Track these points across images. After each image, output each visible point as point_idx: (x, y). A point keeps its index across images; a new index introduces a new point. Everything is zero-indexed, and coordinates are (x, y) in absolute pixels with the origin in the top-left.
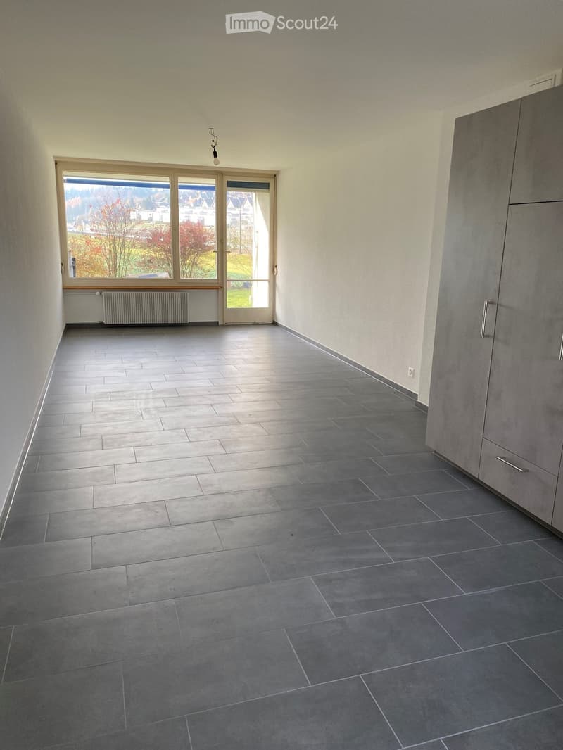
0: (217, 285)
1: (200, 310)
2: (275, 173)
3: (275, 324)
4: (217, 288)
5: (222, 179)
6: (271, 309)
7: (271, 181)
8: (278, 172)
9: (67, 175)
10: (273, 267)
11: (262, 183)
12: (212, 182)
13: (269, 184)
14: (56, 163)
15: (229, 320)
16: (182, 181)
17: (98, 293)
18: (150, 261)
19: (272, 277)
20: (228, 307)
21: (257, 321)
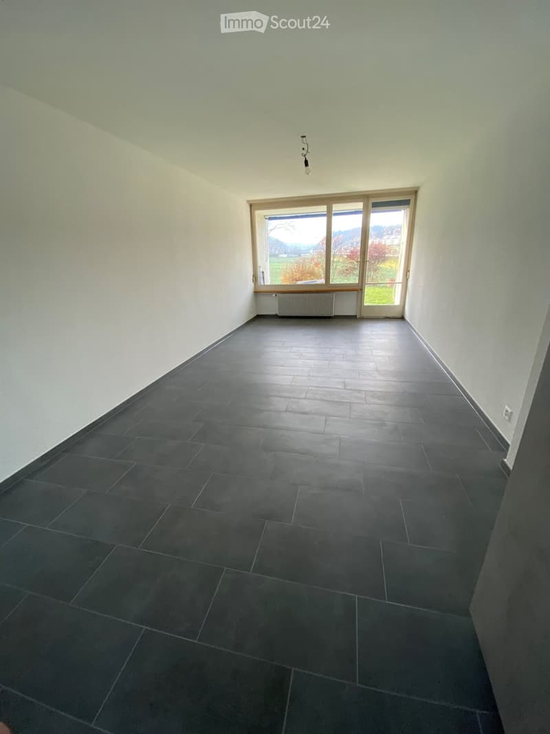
0: (357, 288)
1: (344, 306)
2: (415, 189)
3: (402, 318)
4: (357, 290)
5: (368, 201)
6: (402, 306)
7: (412, 198)
8: (418, 188)
9: (259, 213)
10: (407, 271)
11: (403, 199)
12: (359, 206)
13: (410, 200)
14: (251, 206)
15: (365, 314)
16: (336, 207)
17: (274, 295)
18: (347, 270)
19: (405, 279)
20: (365, 304)
21: (388, 315)
